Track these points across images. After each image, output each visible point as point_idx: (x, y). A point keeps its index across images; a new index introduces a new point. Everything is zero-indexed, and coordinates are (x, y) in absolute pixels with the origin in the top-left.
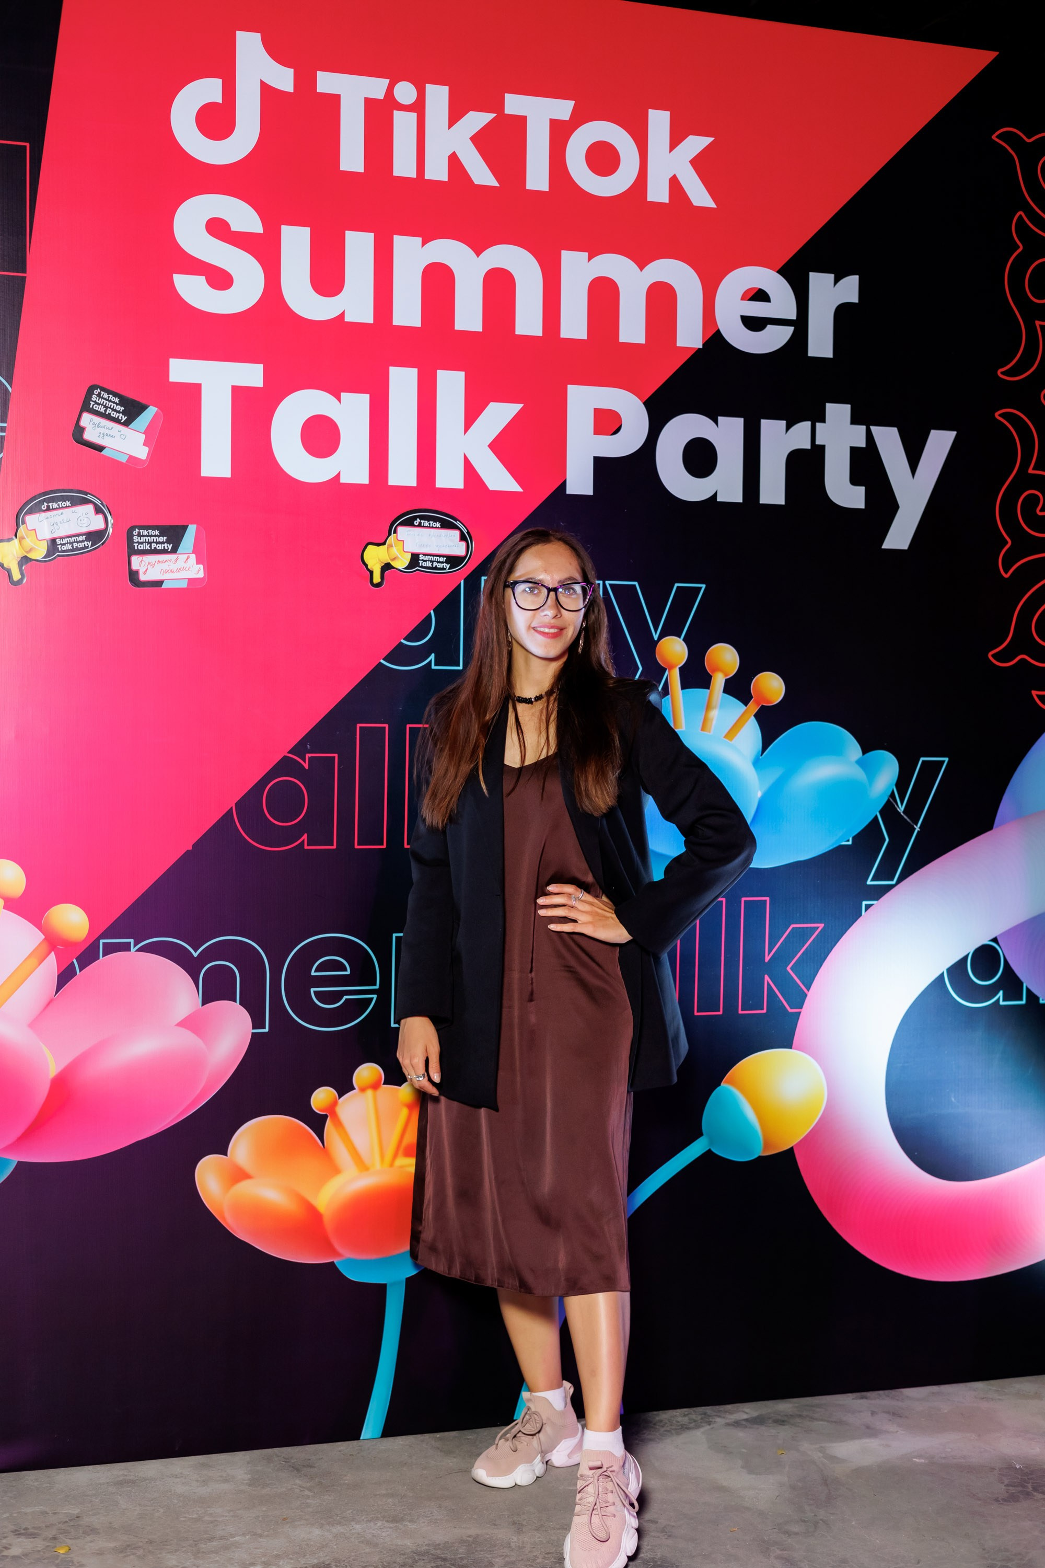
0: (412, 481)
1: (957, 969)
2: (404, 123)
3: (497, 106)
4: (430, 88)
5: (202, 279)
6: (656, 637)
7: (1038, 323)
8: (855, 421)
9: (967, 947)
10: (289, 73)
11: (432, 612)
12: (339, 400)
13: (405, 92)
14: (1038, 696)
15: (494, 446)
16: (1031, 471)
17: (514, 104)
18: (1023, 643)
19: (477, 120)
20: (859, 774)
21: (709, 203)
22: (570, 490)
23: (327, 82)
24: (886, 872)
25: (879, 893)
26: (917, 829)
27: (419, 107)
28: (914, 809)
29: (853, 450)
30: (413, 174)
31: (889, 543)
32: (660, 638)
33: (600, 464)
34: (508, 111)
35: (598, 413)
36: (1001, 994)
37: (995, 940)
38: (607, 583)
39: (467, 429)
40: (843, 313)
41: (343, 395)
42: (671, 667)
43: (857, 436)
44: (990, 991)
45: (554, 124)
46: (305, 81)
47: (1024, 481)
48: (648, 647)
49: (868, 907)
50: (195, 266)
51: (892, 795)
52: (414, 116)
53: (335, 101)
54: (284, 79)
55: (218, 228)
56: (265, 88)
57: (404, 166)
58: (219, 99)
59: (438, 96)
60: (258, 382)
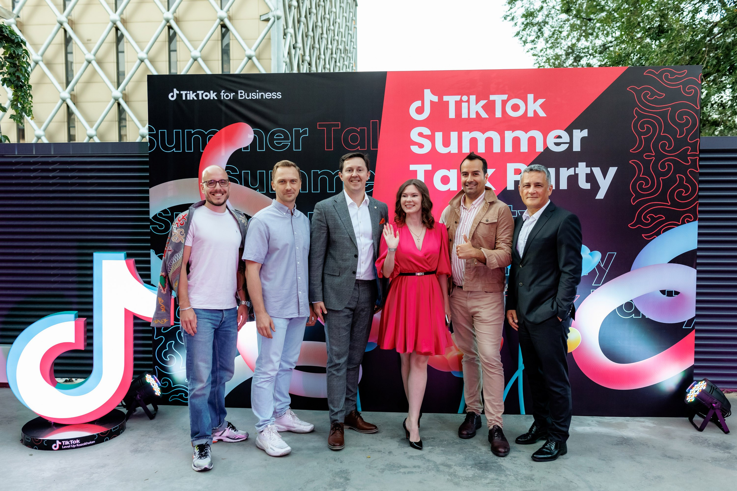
1: (620, 308)
2: (464, 105)
3: (488, 98)
4: (471, 97)
5: (417, 146)
7: (642, 137)
8: (587, 166)
9: (624, 302)
10: (437, 97)
13: (465, 98)
14: (644, 236)
16: (641, 176)
17: (492, 97)
18: (639, 221)
19: (483, 102)
20: (590, 257)
21: (545, 115)
22: (508, 189)
23: (446, 98)
24: (598, 282)
25: (596, 288)
26: (607, 271)
27: (468, 101)
28: (606, 266)
29: (587, 174)
30: (467, 117)
31: (597, 197)
34: (491, 99)
35: (515, 170)
36: (634, 315)
37: (632, 300)
38: (518, 211)
40: (583, 139)
41: (451, 170)
43: (588, 170)
44: (631, 314)
45: (502, 101)
46: (441, 98)
47: (639, 179)
49: (593, 291)
50: (415, 144)
51: (600, 262)
52: (467, 104)
53: (448, 102)
54: (435, 99)
55: (421, 135)
56: (431, 101)
57: (465, 115)
58: (420, 105)
59: (473, 98)
60: (430, 169)
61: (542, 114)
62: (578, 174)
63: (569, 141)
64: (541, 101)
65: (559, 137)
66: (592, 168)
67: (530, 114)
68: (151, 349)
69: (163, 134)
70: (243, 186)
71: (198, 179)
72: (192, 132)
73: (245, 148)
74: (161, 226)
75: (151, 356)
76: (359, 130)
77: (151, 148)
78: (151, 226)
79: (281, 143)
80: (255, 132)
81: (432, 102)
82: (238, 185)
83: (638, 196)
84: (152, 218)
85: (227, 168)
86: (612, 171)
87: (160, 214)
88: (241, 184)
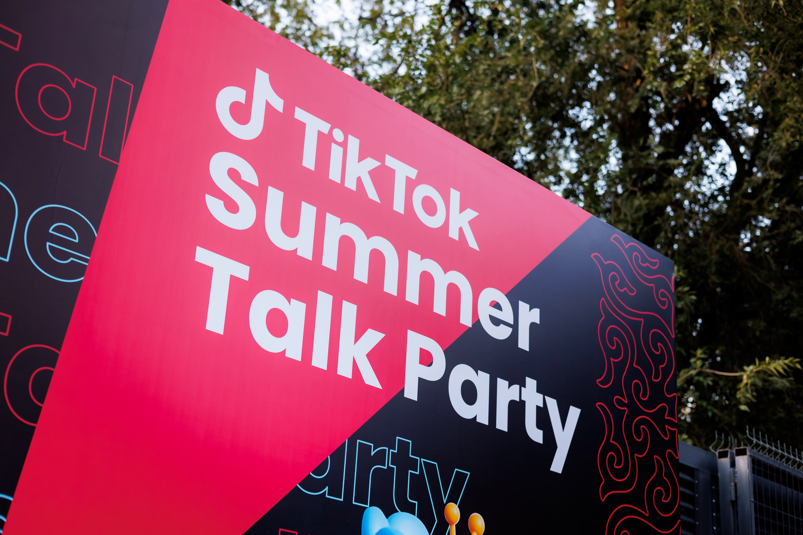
0: (324, 366)
2: (336, 152)
3: (382, 159)
4: (350, 138)
5: (221, 203)
6: (445, 502)
7: (611, 359)
8: (538, 390)
10: (282, 101)
11: (329, 457)
12: (290, 302)
13: (338, 135)
15: (369, 356)
16: (611, 441)
17: (391, 161)
19: (371, 163)
21: (476, 246)
22: (406, 395)
23: (300, 114)
27: (344, 145)
30: (338, 180)
31: (553, 468)
32: (447, 502)
33: (422, 382)
34: (386, 164)
35: (421, 351)
38: (422, 460)
39: (356, 341)
40: (533, 328)
41: (292, 300)
42: (452, 524)
43: (540, 400)
45: (408, 179)
46: (289, 108)
47: (608, 446)
48: (441, 508)
50: (218, 193)
52: (341, 149)
53: (302, 126)
54: (278, 104)
55: (234, 174)
56: (268, 106)
57: (334, 175)
58: (243, 101)
59: (354, 143)
60: (246, 277)
61: (473, 243)
62: (524, 402)
63: (511, 321)
64: (471, 214)
65: (497, 306)
66: (546, 397)
67: (454, 234)
76: (74, 86)
81: (269, 108)
83: (611, 484)
86: (574, 413)
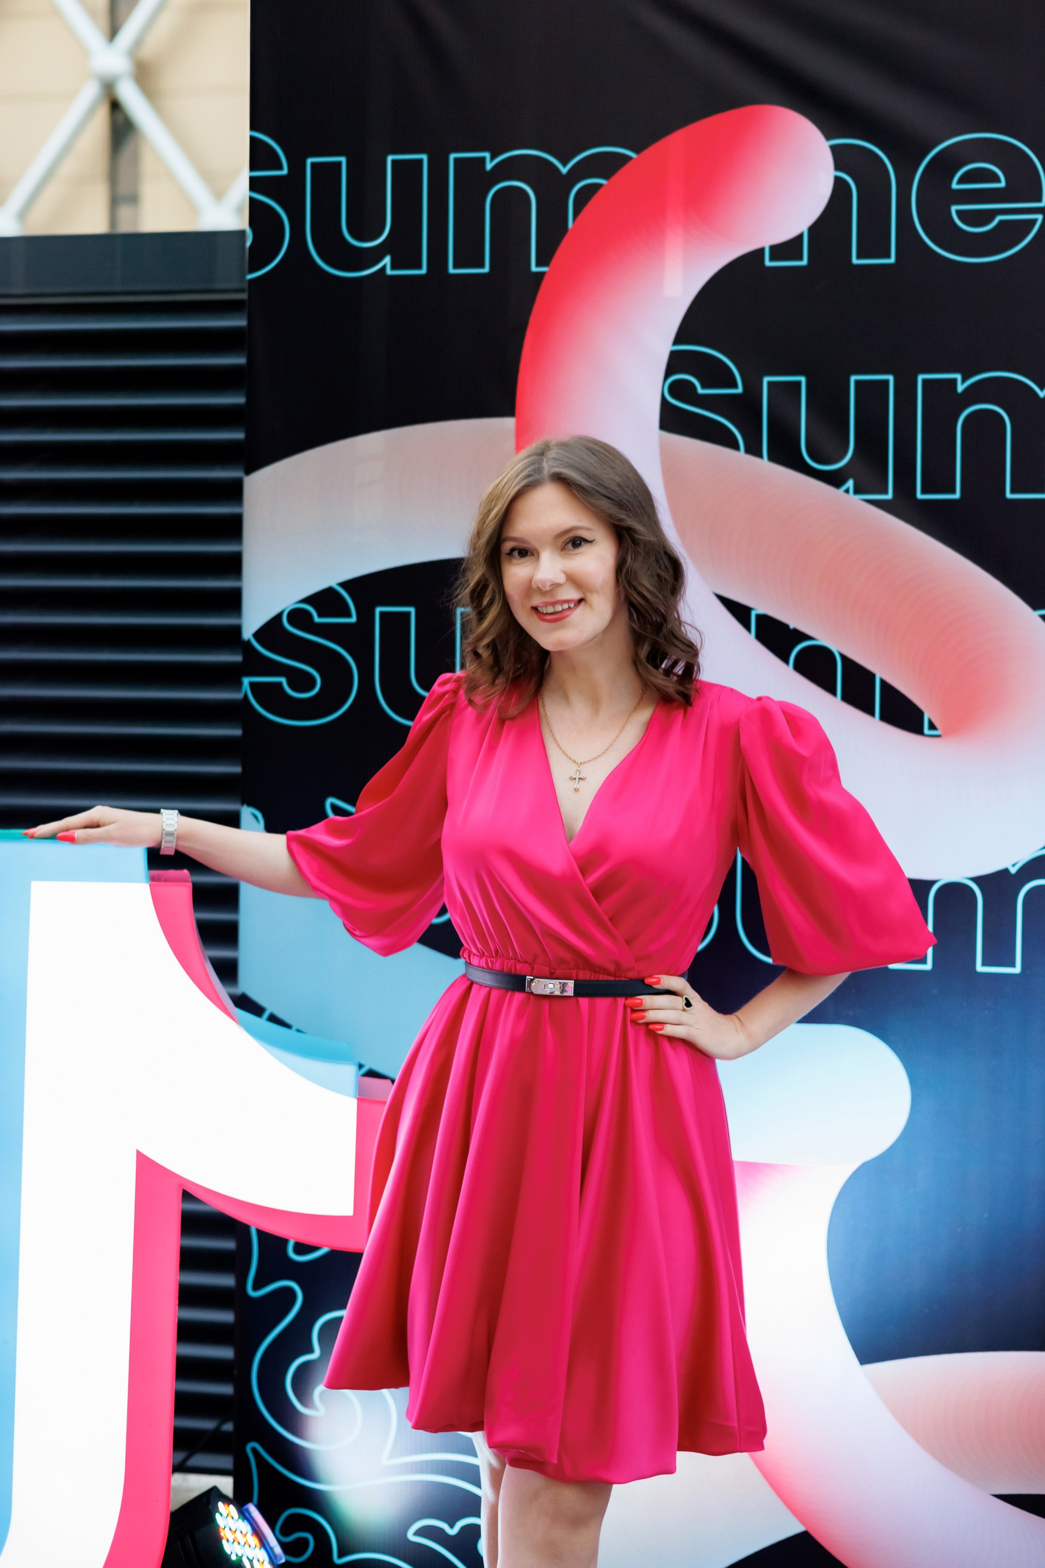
68: (226, 1353)
69: (326, 175)
70: (764, 466)
71: (509, 423)
72: (489, 166)
73: (779, 251)
74: (301, 681)
75: (227, 1389)
77: (259, 255)
78: (246, 681)
79: (988, 216)
80: (841, 158)
82: (740, 456)
84: (257, 635)
85: (675, 363)
87: (297, 616)
88: (754, 449)
